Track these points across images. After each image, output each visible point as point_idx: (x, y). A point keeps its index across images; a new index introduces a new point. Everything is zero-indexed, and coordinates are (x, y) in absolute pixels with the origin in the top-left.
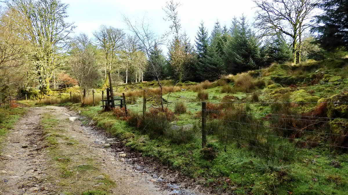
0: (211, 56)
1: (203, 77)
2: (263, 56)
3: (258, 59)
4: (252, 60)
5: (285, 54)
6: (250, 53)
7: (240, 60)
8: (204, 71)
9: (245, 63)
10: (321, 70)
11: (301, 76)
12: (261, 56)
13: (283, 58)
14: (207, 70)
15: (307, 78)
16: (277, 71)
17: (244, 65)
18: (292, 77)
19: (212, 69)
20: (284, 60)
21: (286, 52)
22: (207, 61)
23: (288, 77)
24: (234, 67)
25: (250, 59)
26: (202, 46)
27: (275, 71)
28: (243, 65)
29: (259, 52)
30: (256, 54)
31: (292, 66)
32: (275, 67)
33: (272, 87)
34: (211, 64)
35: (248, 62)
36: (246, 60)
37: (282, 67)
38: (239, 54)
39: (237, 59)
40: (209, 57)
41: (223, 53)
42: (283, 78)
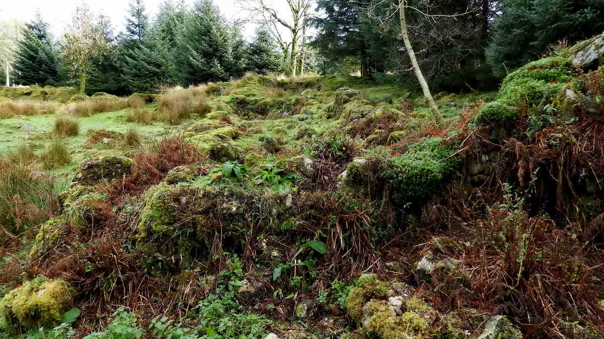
0: (151, 47)
1: (135, 87)
2: (237, 57)
3: (229, 63)
4: (218, 63)
5: (272, 58)
6: (216, 50)
7: (197, 60)
8: (136, 75)
9: (207, 68)
10: (307, 92)
11: (280, 99)
12: (234, 59)
13: (270, 65)
14: (142, 75)
15: (288, 103)
16: (250, 88)
17: (205, 71)
18: (265, 100)
19: (152, 73)
20: (270, 69)
21: (275, 55)
22: (142, 56)
23: (260, 100)
24: (189, 73)
25: (214, 61)
26: (137, 26)
27: (246, 88)
28: (202, 70)
29: (230, 50)
30: (226, 52)
31: (277, 81)
32: (248, 80)
33: (213, 116)
34: (149, 63)
35: (211, 67)
36: (208, 63)
37: (259, 81)
38: (197, 50)
39: (191, 58)
40: (147, 50)
41: (174, 45)
42: (251, 101)
